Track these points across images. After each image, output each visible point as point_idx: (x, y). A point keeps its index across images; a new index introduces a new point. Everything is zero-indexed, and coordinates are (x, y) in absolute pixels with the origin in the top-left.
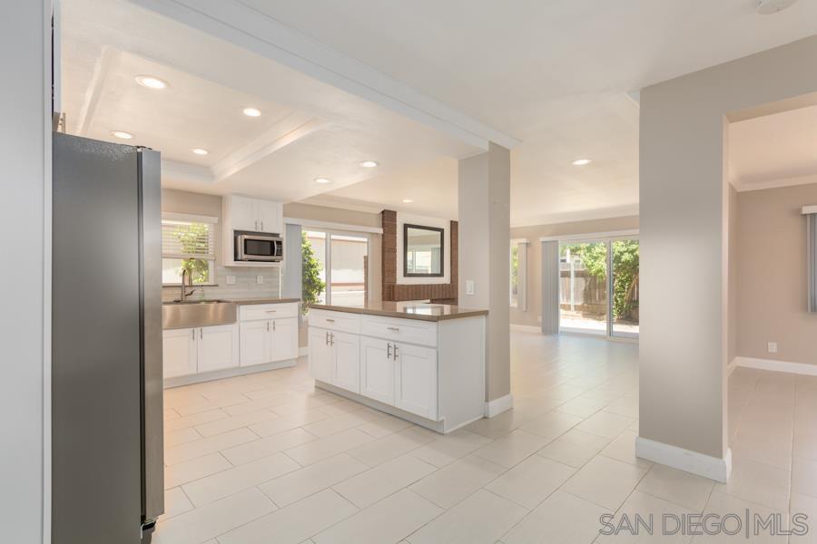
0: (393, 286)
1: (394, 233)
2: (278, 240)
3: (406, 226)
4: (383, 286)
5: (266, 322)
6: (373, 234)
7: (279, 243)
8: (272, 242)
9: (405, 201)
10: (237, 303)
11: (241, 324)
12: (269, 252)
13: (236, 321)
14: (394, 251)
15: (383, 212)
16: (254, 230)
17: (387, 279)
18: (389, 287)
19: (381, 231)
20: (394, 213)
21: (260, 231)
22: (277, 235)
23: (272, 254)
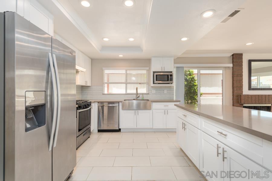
0: (240, 96)
1: (241, 65)
2: (171, 74)
3: (250, 61)
4: (233, 95)
5: (164, 110)
6: (226, 67)
7: (171, 75)
8: (168, 75)
9: (248, 44)
10: (152, 101)
11: (153, 110)
12: (167, 80)
13: (151, 109)
14: (241, 75)
15: (233, 55)
16: (161, 71)
17: (235, 92)
18: (237, 96)
19: (231, 65)
20: (241, 55)
21: (163, 71)
22: (171, 72)
23: (168, 80)
